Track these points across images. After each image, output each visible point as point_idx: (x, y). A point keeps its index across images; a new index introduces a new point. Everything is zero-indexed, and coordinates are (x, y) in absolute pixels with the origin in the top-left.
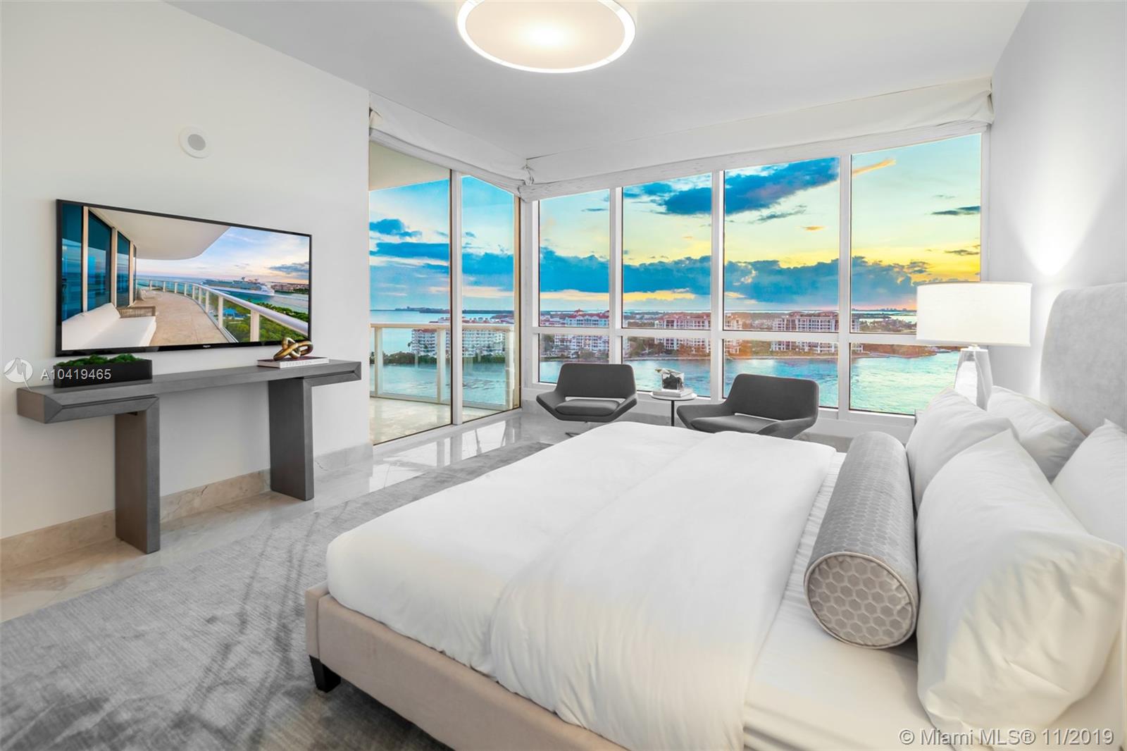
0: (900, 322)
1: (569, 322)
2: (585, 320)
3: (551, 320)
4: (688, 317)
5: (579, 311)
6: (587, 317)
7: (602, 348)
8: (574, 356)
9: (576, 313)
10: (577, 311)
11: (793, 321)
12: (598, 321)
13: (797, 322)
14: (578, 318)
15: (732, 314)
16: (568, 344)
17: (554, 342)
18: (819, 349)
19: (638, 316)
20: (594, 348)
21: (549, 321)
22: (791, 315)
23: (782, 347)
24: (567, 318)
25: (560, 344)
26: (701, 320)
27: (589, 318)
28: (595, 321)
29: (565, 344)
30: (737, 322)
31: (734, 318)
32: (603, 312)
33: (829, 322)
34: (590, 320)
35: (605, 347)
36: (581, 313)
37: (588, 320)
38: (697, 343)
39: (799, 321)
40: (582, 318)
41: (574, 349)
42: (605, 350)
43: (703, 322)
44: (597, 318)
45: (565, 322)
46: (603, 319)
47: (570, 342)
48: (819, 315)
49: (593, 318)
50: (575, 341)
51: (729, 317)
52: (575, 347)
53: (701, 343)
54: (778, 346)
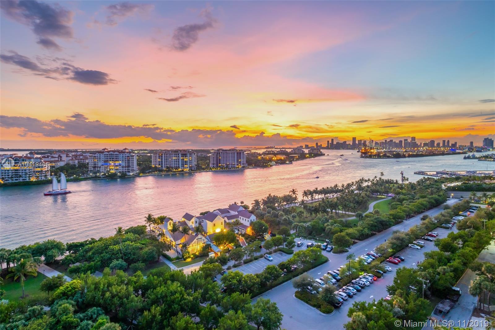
0: (257, 153)
1: (99, 156)
2: (110, 155)
3: (84, 155)
4: (170, 152)
5: (105, 149)
6: (110, 153)
7: (121, 171)
8: (103, 176)
9: (103, 151)
10: (104, 149)
11: (219, 153)
12: (118, 155)
13: (221, 154)
14: (105, 153)
15: (192, 150)
16: (98, 169)
17: (88, 168)
18: (230, 166)
19: (136, 152)
20: (116, 171)
21: (82, 155)
22: (218, 150)
23: (214, 166)
24: (97, 153)
25: (92, 169)
26: (177, 153)
27: (112, 153)
28: (116, 155)
29: (96, 169)
30: (195, 154)
31: (193, 152)
32: (122, 149)
33: (234, 153)
34: (113, 155)
35: (123, 170)
36: (106, 150)
37: (111, 154)
38: (176, 166)
39: (222, 153)
40: (107, 153)
41: (103, 172)
42: (123, 172)
43: (178, 155)
44: (118, 153)
45: (96, 155)
46: (122, 154)
47: (100, 168)
48: (230, 150)
49: (115, 153)
50: (103, 167)
51: (191, 152)
52: (104, 171)
53: (178, 166)
54: (213, 165)
